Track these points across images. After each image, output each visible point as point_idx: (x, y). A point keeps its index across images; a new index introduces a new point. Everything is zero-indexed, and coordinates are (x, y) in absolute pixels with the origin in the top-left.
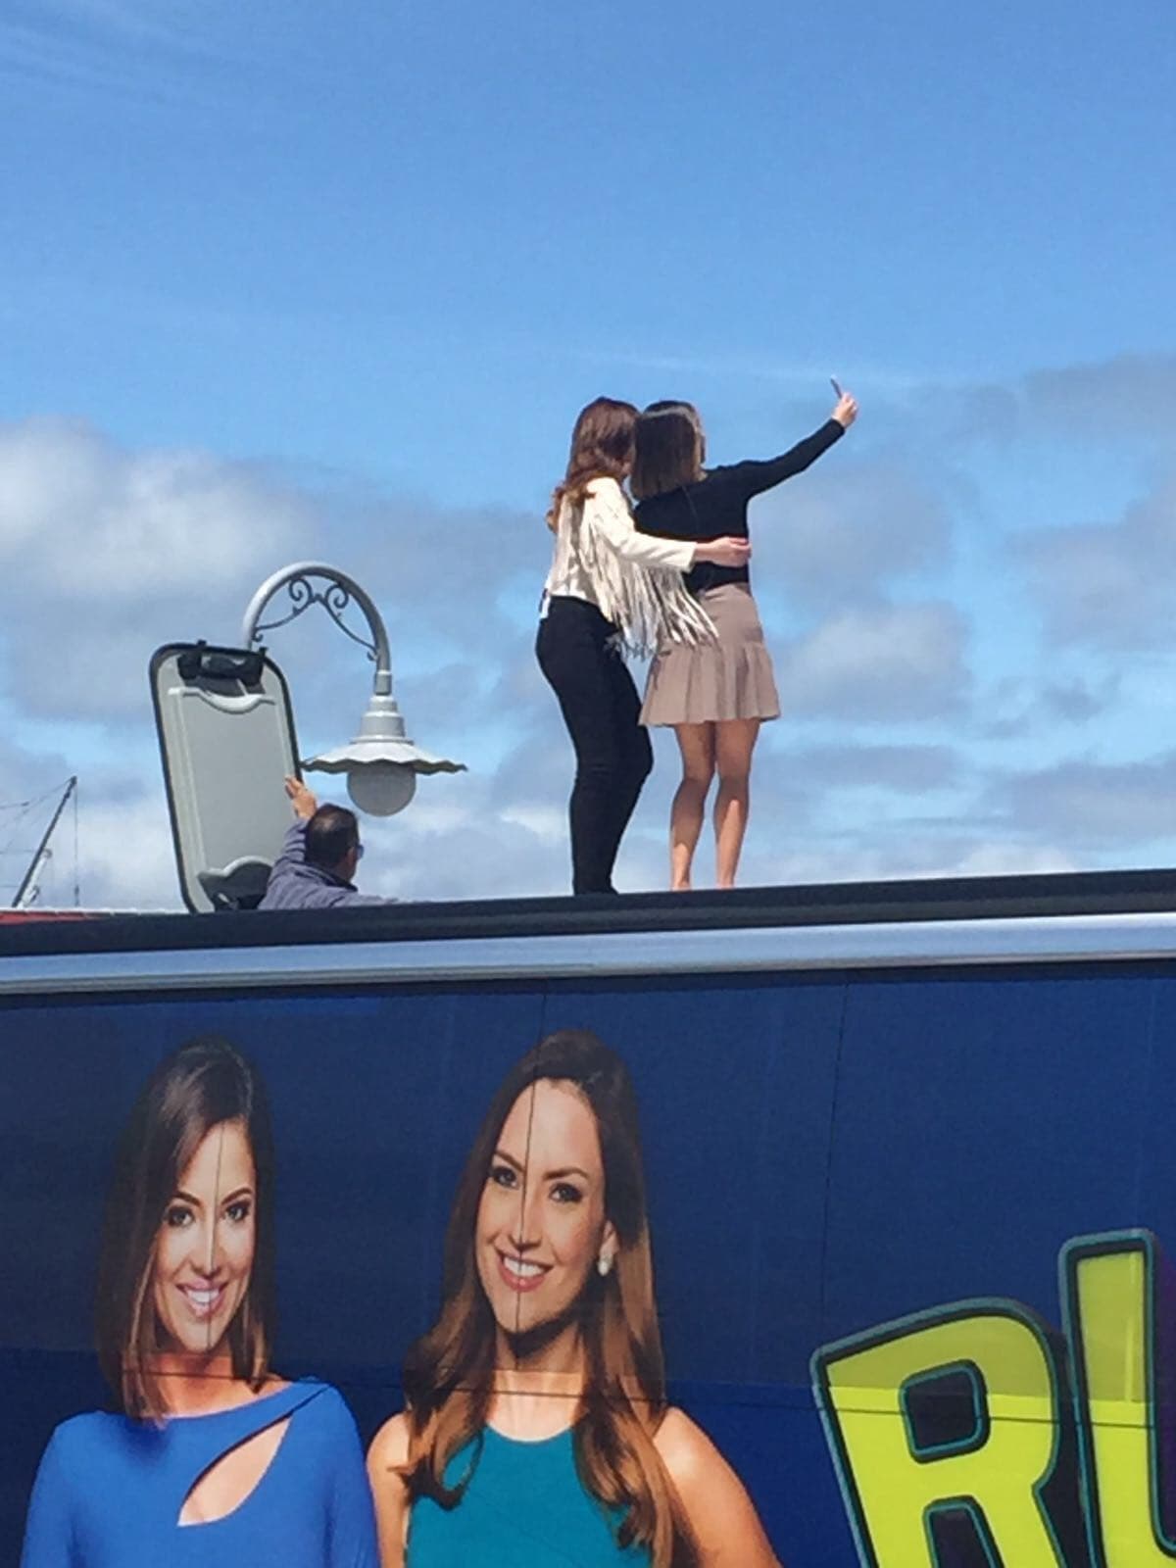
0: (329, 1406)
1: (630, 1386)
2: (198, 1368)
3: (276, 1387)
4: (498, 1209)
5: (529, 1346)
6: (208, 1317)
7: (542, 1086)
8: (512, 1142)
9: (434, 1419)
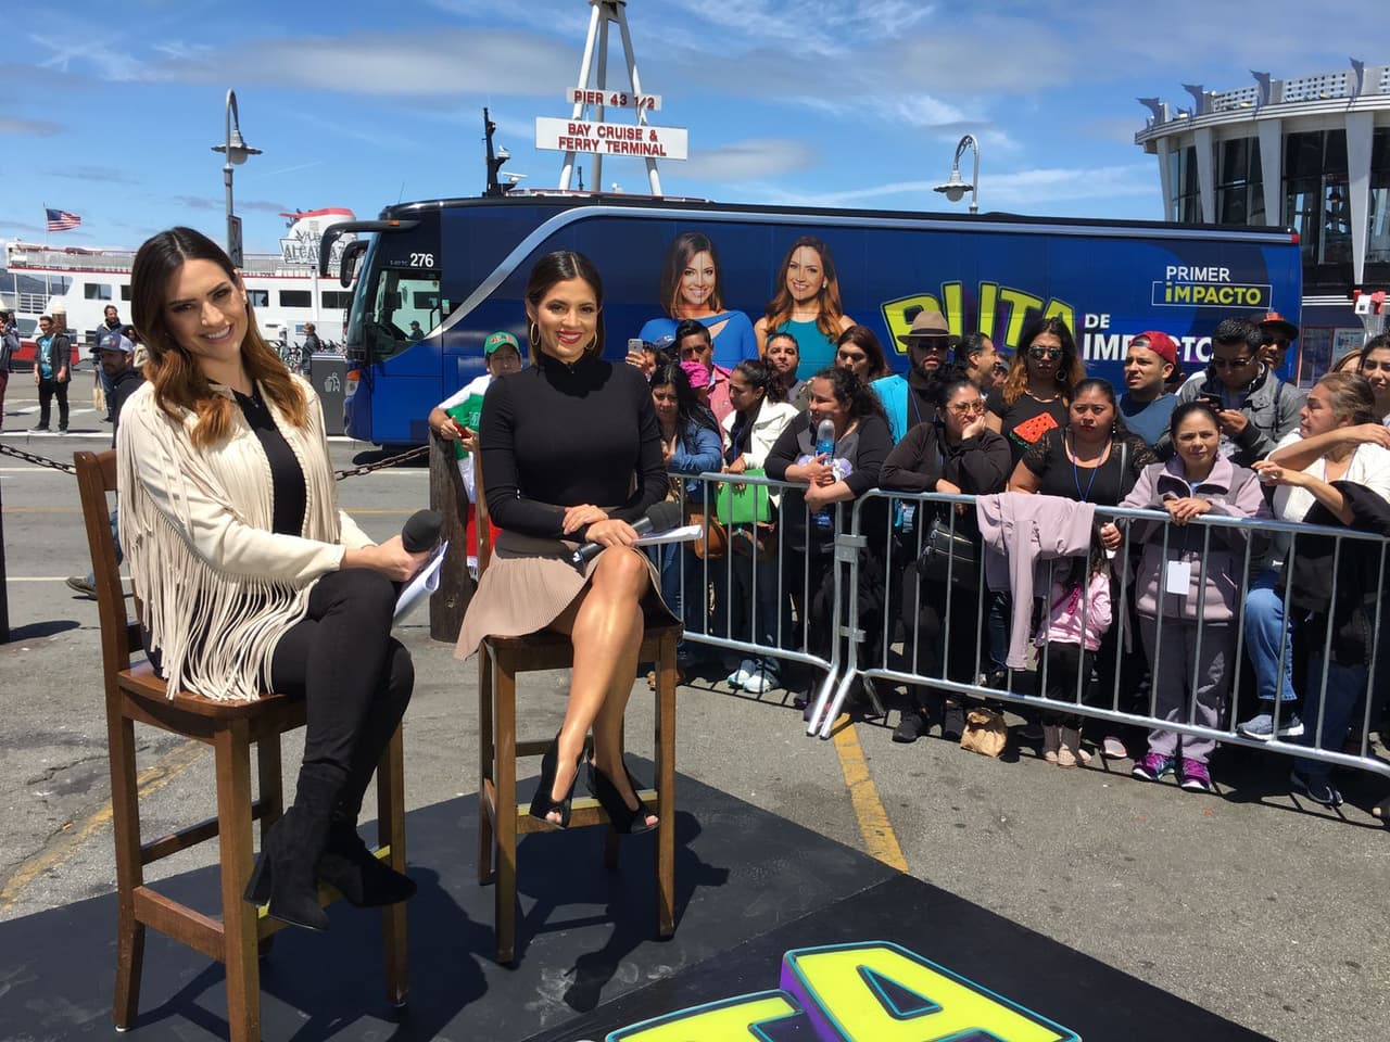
2: (698, 308)
3: (724, 312)
6: (701, 296)
7: (803, 248)
8: (795, 259)
9: (775, 318)
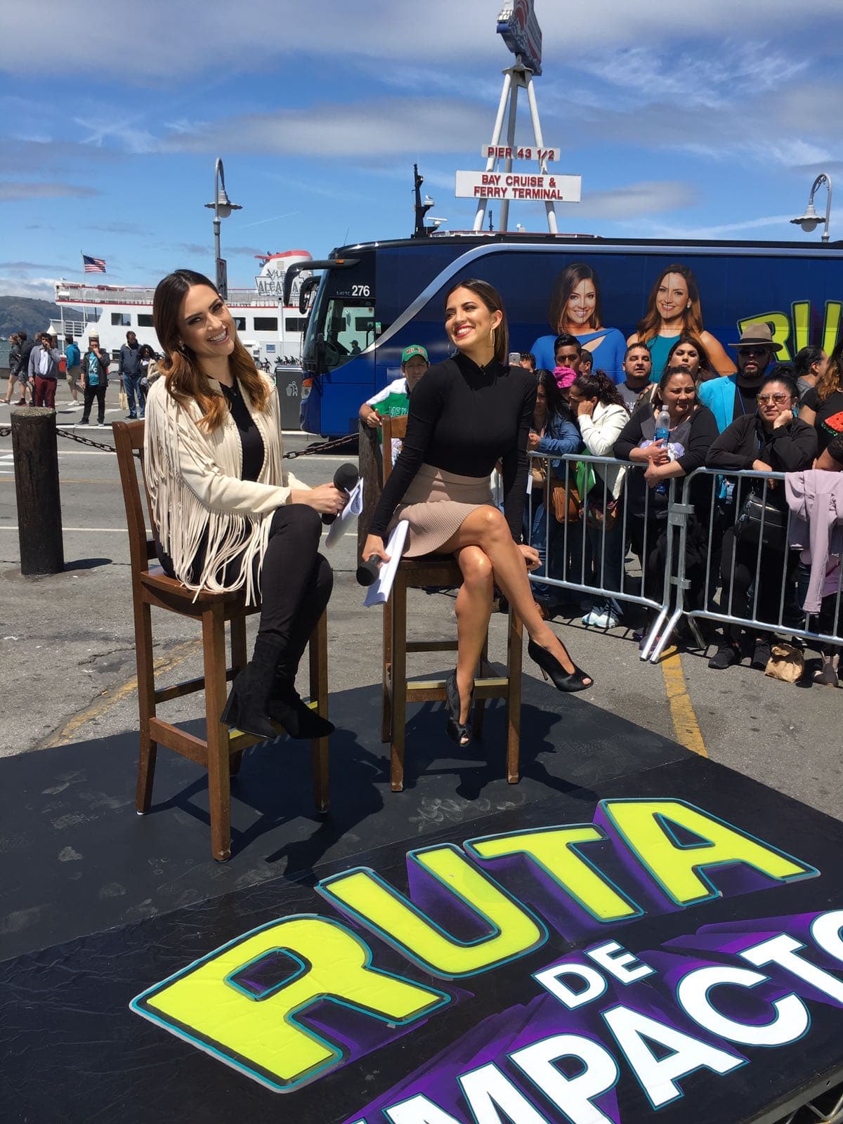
0: (617, 333)
1: (695, 327)
2: (580, 326)
3: (602, 329)
4: (661, 296)
5: (669, 321)
6: (583, 317)
7: (671, 274)
8: (664, 283)
9: (645, 334)
